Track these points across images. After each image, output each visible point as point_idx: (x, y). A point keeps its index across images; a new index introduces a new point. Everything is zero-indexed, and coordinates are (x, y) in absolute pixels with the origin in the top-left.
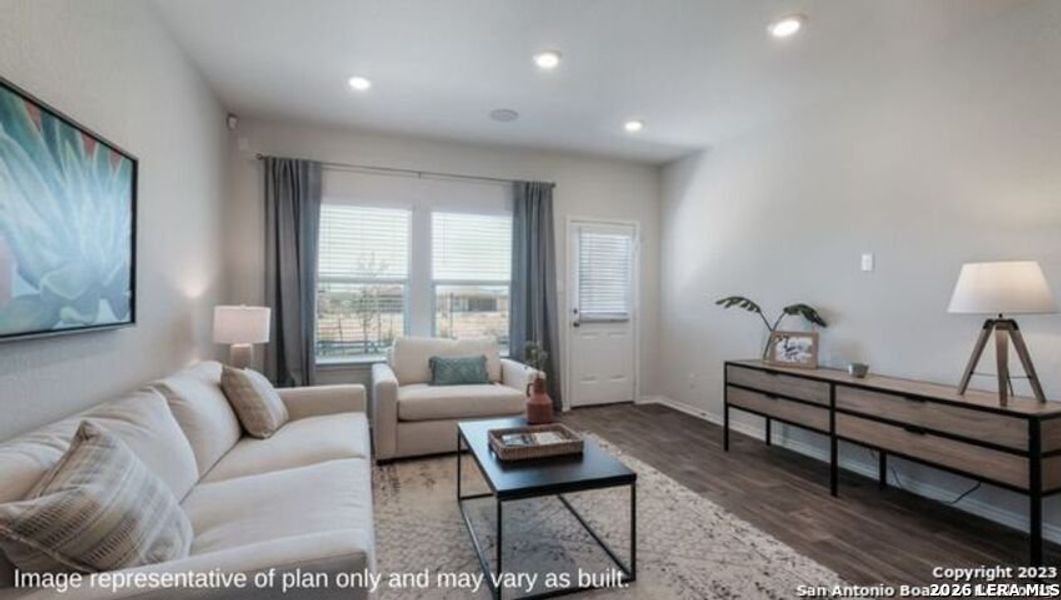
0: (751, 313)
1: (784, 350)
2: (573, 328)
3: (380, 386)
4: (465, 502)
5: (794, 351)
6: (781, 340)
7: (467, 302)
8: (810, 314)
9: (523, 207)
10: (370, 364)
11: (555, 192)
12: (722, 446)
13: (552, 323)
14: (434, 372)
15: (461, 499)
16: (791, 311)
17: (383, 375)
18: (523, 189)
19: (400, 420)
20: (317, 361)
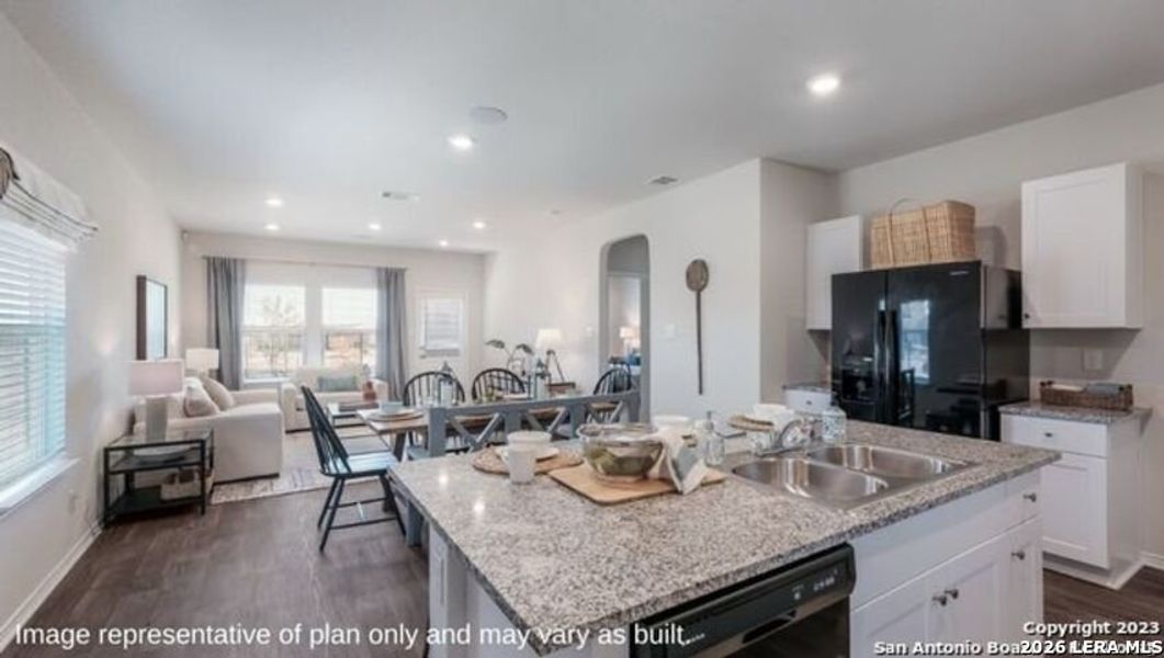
0: (500, 349)
2: (421, 360)
3: (286, 391)
8: (527, 349)
9: (384, 284)
11: (407, 274)
13: (405, 356)
16: (518, 347)
17: (287, 385)
18: (384, 272)
19: (298, 409)
20: (245, 381)
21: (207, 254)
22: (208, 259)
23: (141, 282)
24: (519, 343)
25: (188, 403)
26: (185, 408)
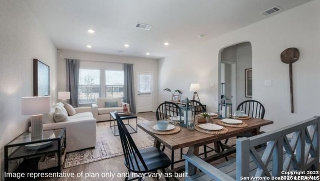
0: (169, 92)
2: (138, 96)
3: (94, 107)
4: (112, 127)
5: (175, 98)
7: (119, 89)
8: (179, 92)
9: (126, 69)
10: (91, 104)
11: (134, 66)
13: (133, 94)
14: (106, 105)
15: (111, 126)
16: (176, 91)
17: (94, 105)
18: (126, 65)
19: (99, 114)
20: (80, 103)
21: (66, 58)
22: (67, 59)
23: (35, 62)
24: (177, 89)
25: (55, 115)
26: (54, 118)
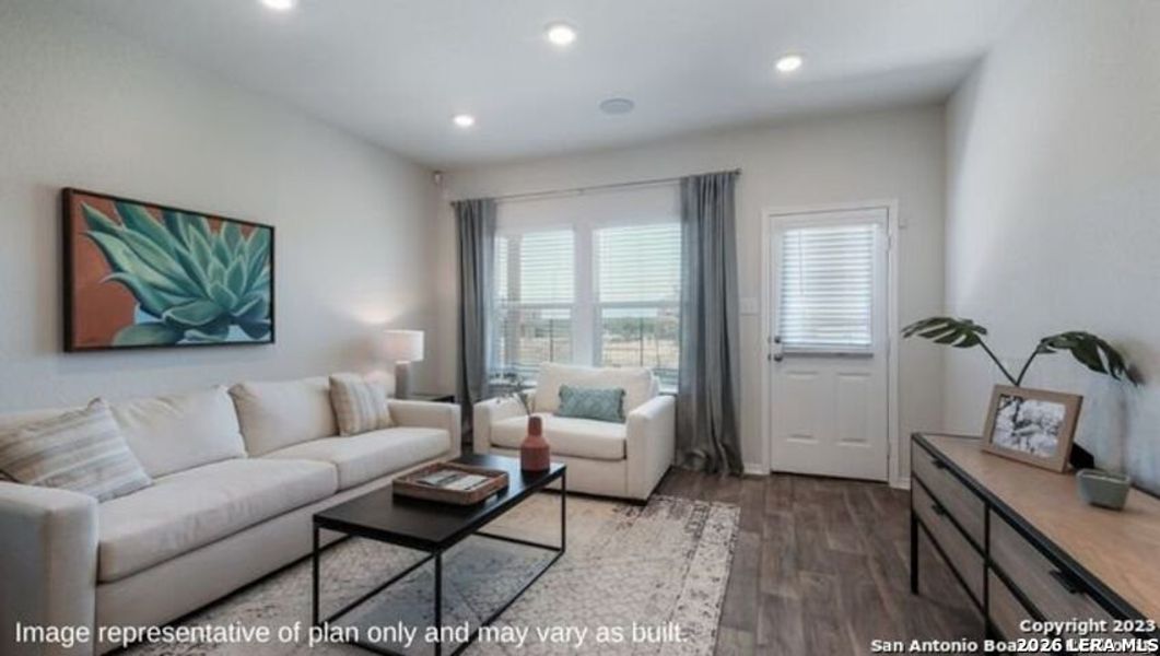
1: (1011, 424)
2: (774, 363)
5: (1026, 429)
6: (1009, 403)
9: (694, 209)
11: (740, 181)
12: (909, 589)
13: (733, 356)
14: (562, 401)
18: (693, 186)
21: (459, 198)
22: (455, 204)
